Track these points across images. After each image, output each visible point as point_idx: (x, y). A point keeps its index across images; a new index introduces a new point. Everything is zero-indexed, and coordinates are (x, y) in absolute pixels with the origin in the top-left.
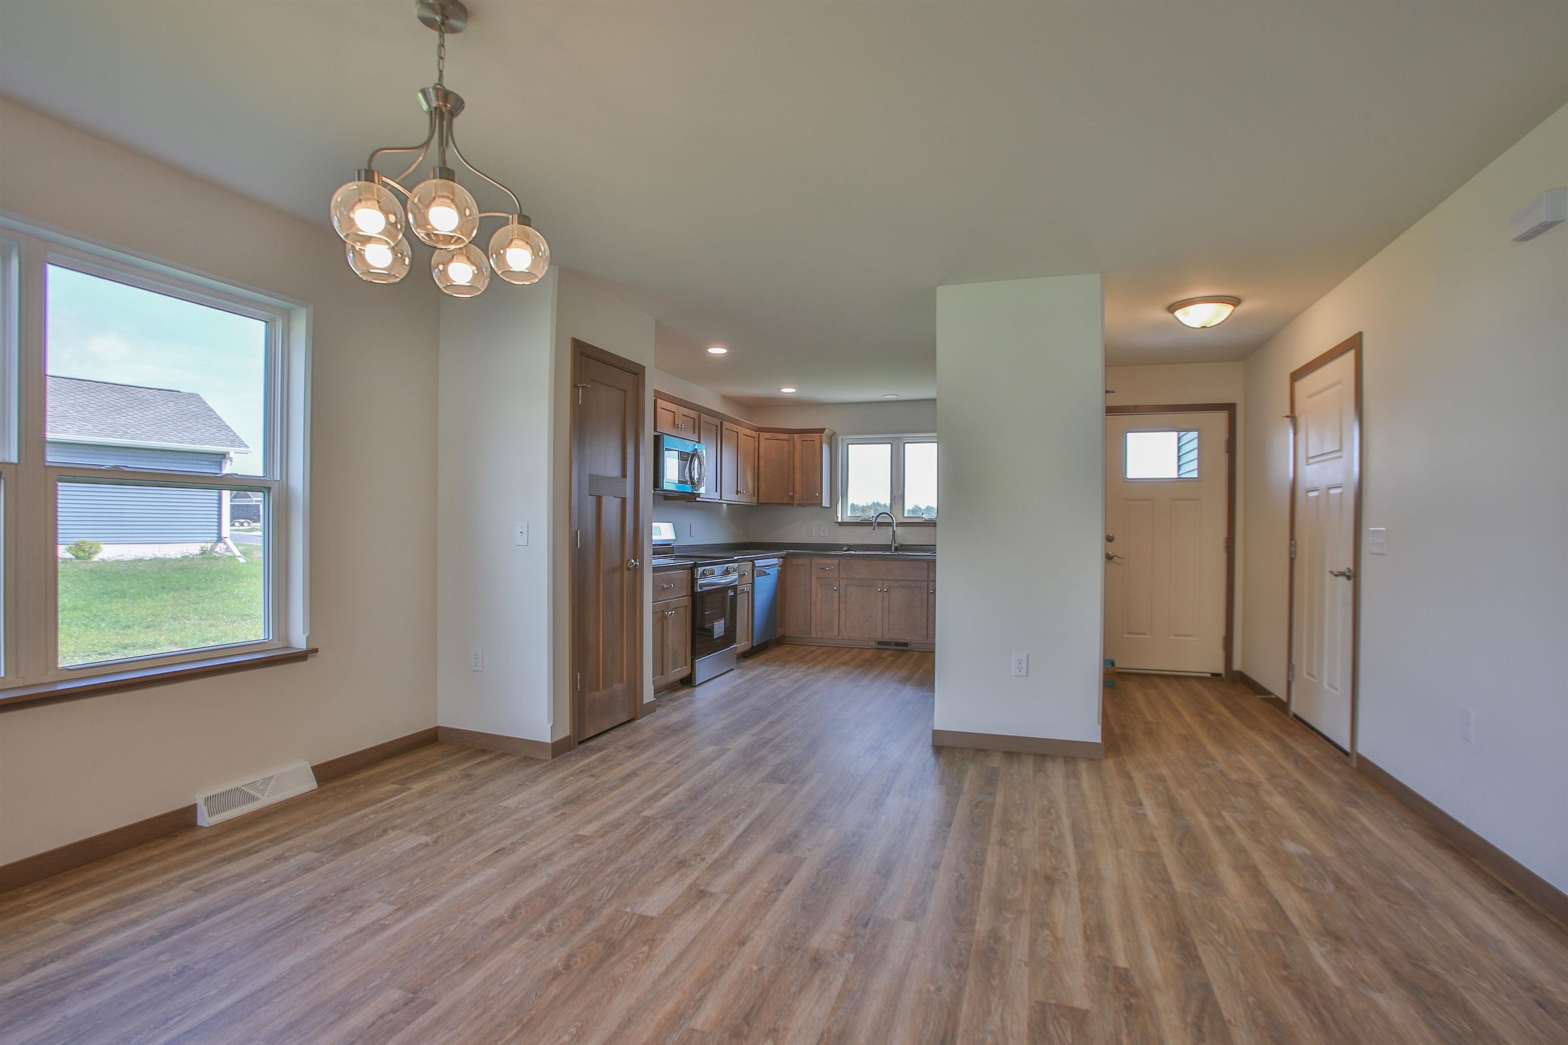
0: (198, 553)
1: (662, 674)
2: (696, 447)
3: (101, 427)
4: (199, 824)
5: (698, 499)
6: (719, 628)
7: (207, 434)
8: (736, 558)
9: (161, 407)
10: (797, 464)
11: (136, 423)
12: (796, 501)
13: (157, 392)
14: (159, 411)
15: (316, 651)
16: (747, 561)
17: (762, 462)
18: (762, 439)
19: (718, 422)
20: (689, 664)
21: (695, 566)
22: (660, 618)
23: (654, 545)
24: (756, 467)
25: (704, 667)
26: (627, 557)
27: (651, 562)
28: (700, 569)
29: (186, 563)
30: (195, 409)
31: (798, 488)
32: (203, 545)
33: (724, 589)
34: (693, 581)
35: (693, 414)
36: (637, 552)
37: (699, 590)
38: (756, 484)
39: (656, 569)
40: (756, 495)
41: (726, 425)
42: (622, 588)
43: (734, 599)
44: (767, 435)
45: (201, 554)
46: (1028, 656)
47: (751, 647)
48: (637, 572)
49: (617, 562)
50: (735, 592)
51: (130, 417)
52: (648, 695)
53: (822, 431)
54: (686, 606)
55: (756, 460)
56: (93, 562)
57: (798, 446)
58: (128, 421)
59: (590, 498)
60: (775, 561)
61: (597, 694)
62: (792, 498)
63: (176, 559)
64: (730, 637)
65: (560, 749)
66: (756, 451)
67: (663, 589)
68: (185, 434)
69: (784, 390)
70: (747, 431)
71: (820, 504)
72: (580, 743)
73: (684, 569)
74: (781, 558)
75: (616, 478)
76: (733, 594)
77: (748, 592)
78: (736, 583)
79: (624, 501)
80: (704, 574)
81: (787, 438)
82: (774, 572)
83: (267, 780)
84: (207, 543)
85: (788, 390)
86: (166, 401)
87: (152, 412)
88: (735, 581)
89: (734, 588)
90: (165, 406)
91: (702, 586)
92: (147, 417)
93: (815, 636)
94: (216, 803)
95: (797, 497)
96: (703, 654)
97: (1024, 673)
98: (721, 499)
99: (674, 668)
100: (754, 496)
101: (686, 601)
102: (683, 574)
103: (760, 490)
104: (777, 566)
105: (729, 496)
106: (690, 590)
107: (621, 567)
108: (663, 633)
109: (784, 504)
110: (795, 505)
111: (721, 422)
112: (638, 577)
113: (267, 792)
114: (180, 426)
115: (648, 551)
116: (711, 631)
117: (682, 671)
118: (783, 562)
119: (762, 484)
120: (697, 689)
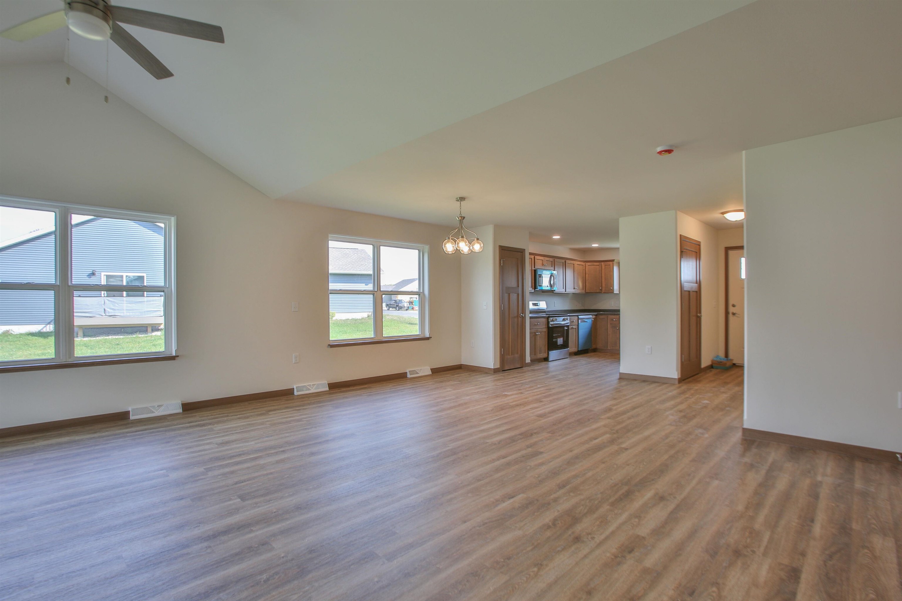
0: (367, 316)
1: (535, 355)
2: (552, 272)
3: (335, 266)
4: (408, 377)
5: (554, 292)
6: (560, 341)
7: (369, 266)
8: (568, 315)
9: (352, 256)
10: (603, 275)
11: (345, 264)
12: (603, 291)
13: (350, 250)
14: (352, 258)
15: (431, 337)
16: (576, 316)
17: (587, 275)
18: (587, 265)
19: (563, 261)
20: (547, 353)
21: (549, 317)
22: (533, 335)
23: (530, 310)
24: (584, 278)
25: (554, 354)
26: (519, 313)
27: (528, 315)
28: (551, 319)
29: (363, 321)
30: (364, 256)
31: (604, 285)
32: (368, 313)
33: (562, 327)
34: (548, 322)
35: (551, 259)
36: (524, 312)
37: (550, 326)
38: (584, 285)
39: (531, 318)
40: (584, 289)
41: (568, 261)
42: (518, 324)
43: (568, 331)
44: (589, 264)
45: (368, 317)
46: (651, 347)
47: (577, 350)
48: (524, 318)
49: (516, 315)
50: (568, 328)
51: (343, 261)
52: (528, 360)
53: (613, 261)
54: (545, 332)
55: (584, 275)
56: (333, 320)
57: (603, 268)
58: (343, 263)
59: (506, 294)
60: (591, 316)
61: (509, 357)
62: (601, 290)
63: (360, 319)
64: (565, 345)
65: (496, 371)
66: (584, 271)
67: (535, 325)
68: (362, 267)
69: (593, 245)
70: (579, 263)
71: (612, 291)
72: (503, 371)
73: (544, 318)
74: (595, 315)
75: (515, 287)
76: (567, 328)
77: (576, 328)
78: (569, 324)
79: (518, 294)
80: (553, 321)
81: (598, 264)
82: (590, 321)
83: (421, 370)
84: (370, 312)
85: (595, 245)
86: (354, 253)
87: (350, 258)
88: (568, 323)
89: (568, 326)
90: (354, 256)
91: (551, 325)
92: (348, 261)
93: (609, 349)
94: (412, 372)
95: (603, 289)
96: (552, 350)
97: (650, 353)
98: (566, 291)
99: (540, 353)
100: (583, 289)
101: (545, 330)
102: (544, 320)
103: (586, 287)
104: (592, 318)
105: (570, 290)
106: (547, 326)
107: (518, 316)
108: (535, 341)
109: (598, 292)
110: (603, 293)
111: (565, 261)
112: (524, 320)
113: (421, 372)
114: (359, 264)
115: (527, 312)
116: (556, 342)
117: (543, 355)
118: (595, 317)
119: (587, 284)
120: (550, 363)
